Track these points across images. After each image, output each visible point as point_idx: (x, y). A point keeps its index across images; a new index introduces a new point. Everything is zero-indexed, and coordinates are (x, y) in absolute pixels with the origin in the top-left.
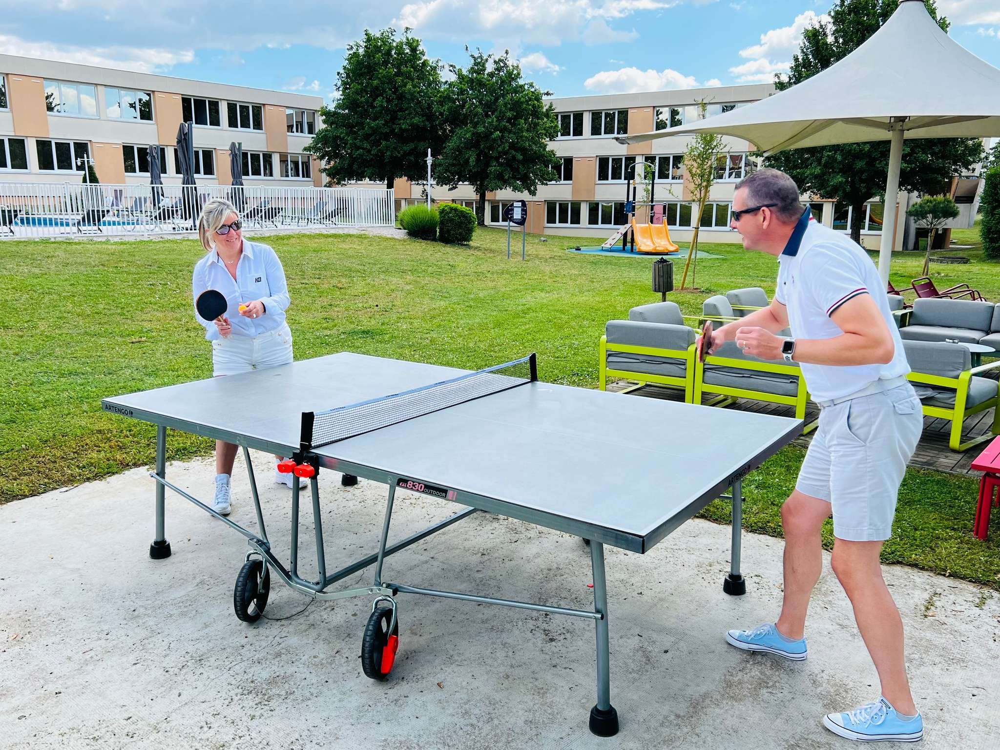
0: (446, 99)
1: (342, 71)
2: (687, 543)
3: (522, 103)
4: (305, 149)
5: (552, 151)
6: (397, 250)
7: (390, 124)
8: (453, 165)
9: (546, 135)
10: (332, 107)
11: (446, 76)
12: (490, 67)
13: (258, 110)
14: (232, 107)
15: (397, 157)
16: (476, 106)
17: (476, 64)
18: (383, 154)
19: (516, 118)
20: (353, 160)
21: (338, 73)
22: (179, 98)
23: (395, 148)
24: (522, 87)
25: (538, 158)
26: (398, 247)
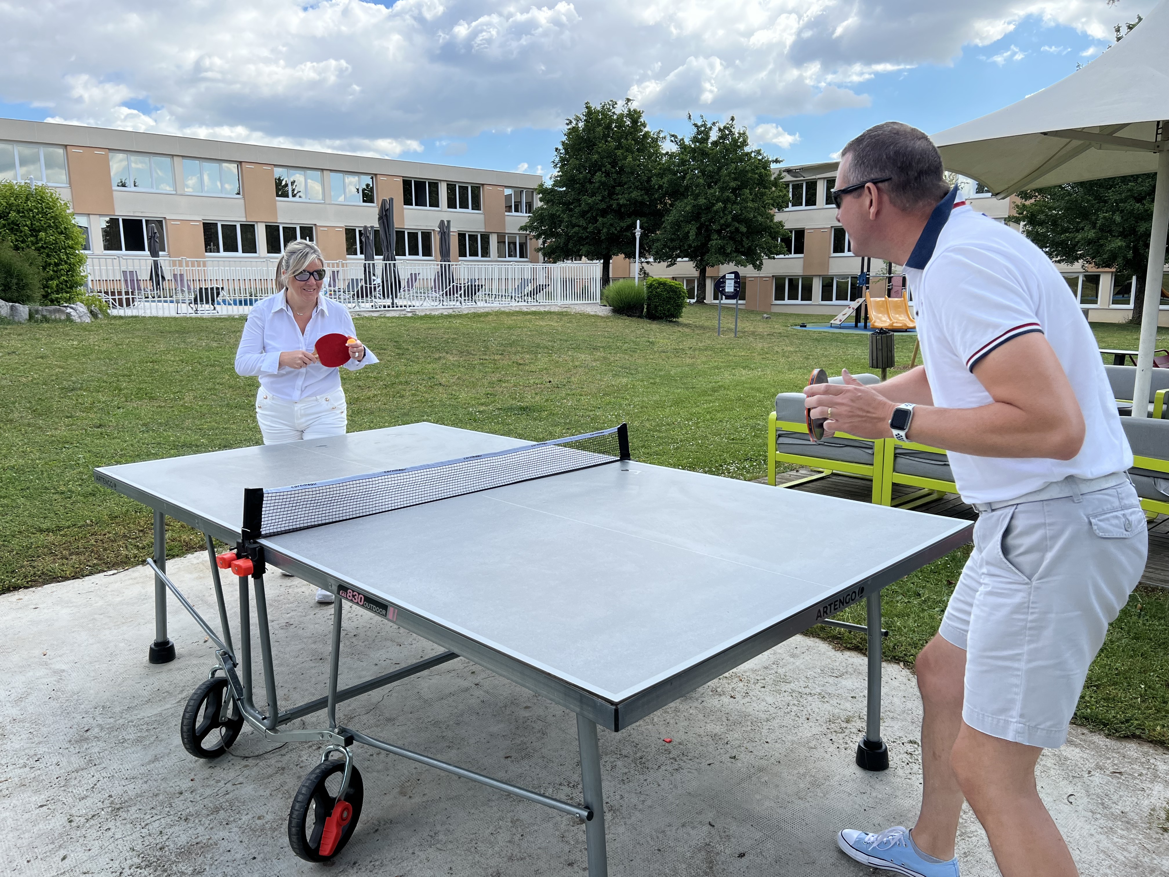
0: (666, 170)
1: (560, 147)
2: (824, 686)
3: (747, 172)
4: (522, 228)
5: (780, 222)
6: (596, 326)
7: (607, 200)
8: (672, 240)
9: (773, 205)
10: (549, 184)
11: (668, 147)
12: (714, 136)
13: (476, 189)
14: (451, 187)
15: (613, 233)
16: (698, 177)
17: (699, 132)
18: (599, 231)
19: (740, 188)
20: (569, 238)
21: (557, 149)
22: (400, 180)
23: (611, 225)
24: (748, 154)
25: (765, 230)
26: (599, 324)
